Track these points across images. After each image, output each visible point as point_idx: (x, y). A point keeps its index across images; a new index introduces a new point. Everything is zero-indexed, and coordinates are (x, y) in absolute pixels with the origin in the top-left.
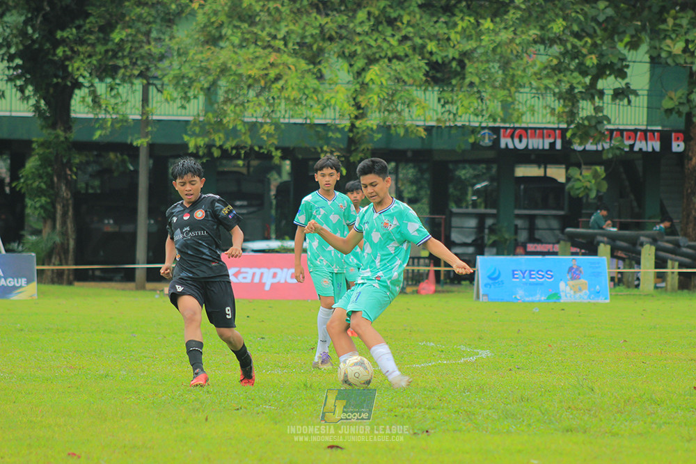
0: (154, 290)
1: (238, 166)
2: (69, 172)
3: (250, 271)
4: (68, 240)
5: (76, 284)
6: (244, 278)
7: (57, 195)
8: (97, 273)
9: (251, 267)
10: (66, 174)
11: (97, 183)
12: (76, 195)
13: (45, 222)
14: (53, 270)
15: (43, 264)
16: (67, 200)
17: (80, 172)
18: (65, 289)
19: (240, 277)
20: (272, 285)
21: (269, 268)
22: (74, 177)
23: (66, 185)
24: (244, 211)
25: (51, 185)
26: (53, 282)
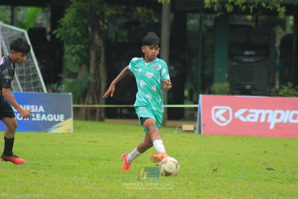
0: (174, 127)
1: (247, 20)
2: (101, 23)
3: (257, 112)
4: (100, 82)
5: (107, 120)
6: (252, 118)
7: (91, 43)
8: (125, 111)
9: (258, 108)
10: (99, 25)
11: (125, 33)
12: (108, 43)
13: (80, 66)
14: (86, 108)
15: (78, 103)
16: (100, 48)
17: (110, 24)
18: (97, 124)
19: (248, 117)
20: (277, 124)
21: (274, 110)
22: (106, 27)
23: (99, 35)
24: (252, 60)
25: (86, 34)
26: (87, 119)
